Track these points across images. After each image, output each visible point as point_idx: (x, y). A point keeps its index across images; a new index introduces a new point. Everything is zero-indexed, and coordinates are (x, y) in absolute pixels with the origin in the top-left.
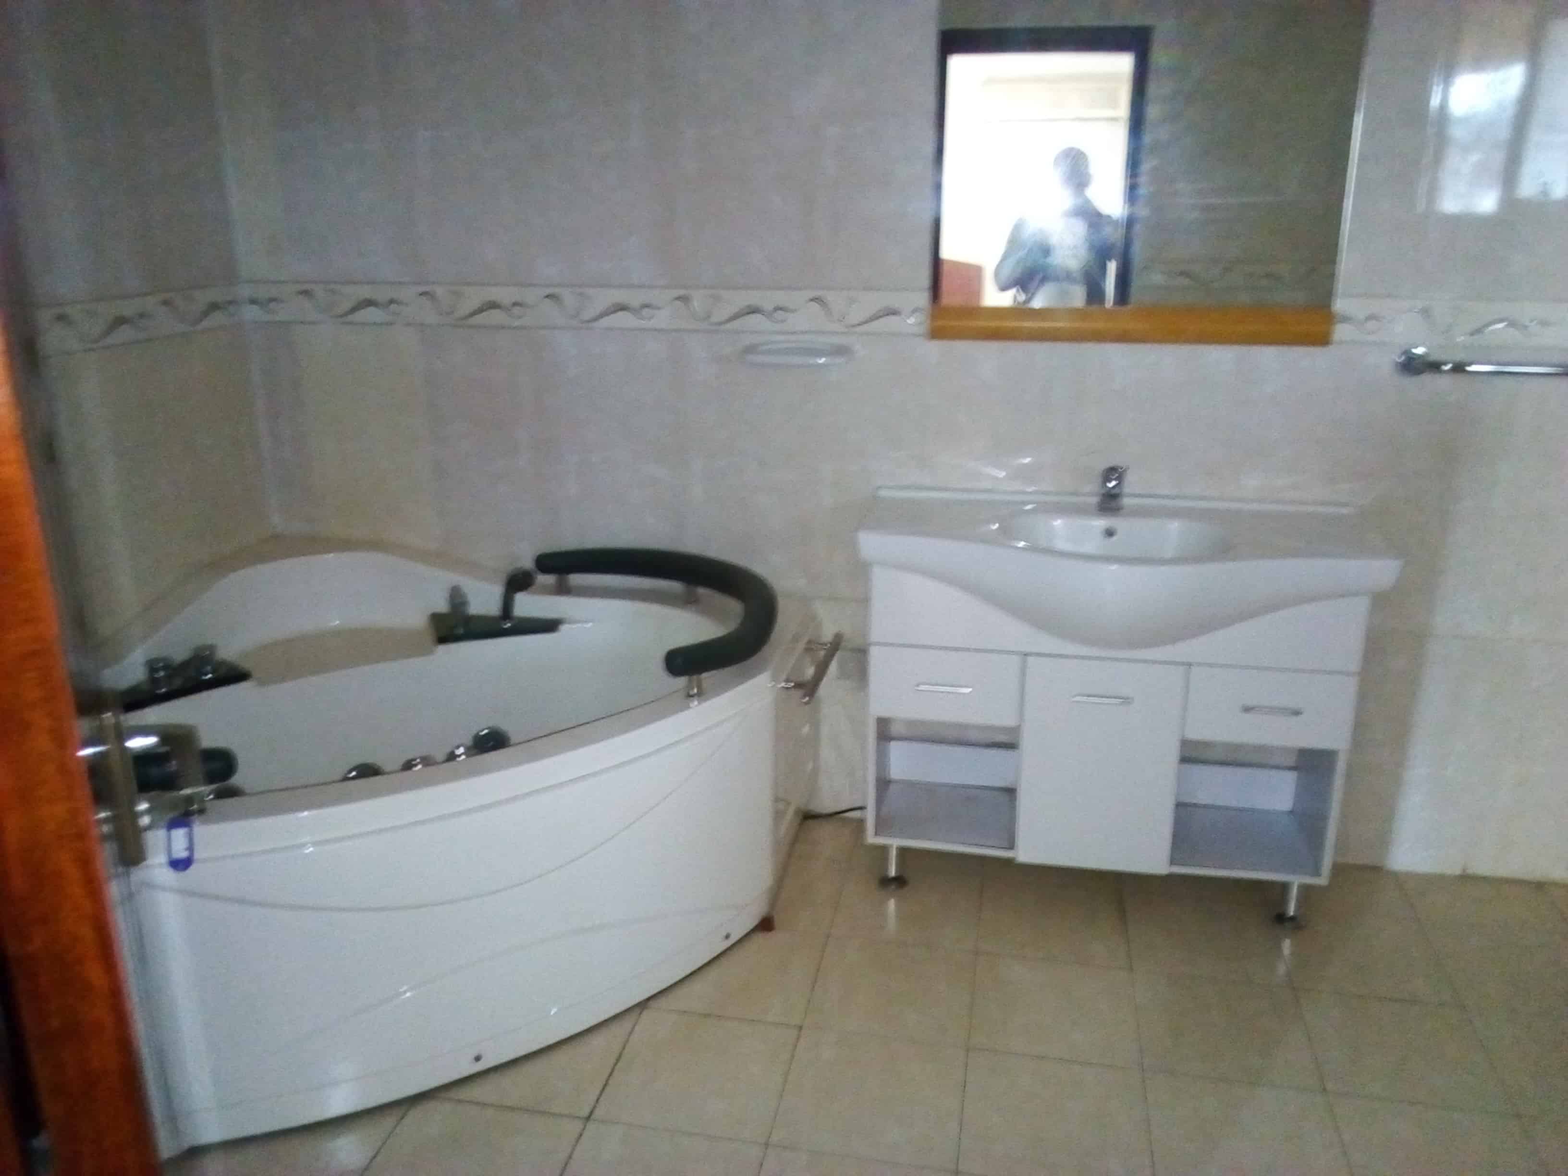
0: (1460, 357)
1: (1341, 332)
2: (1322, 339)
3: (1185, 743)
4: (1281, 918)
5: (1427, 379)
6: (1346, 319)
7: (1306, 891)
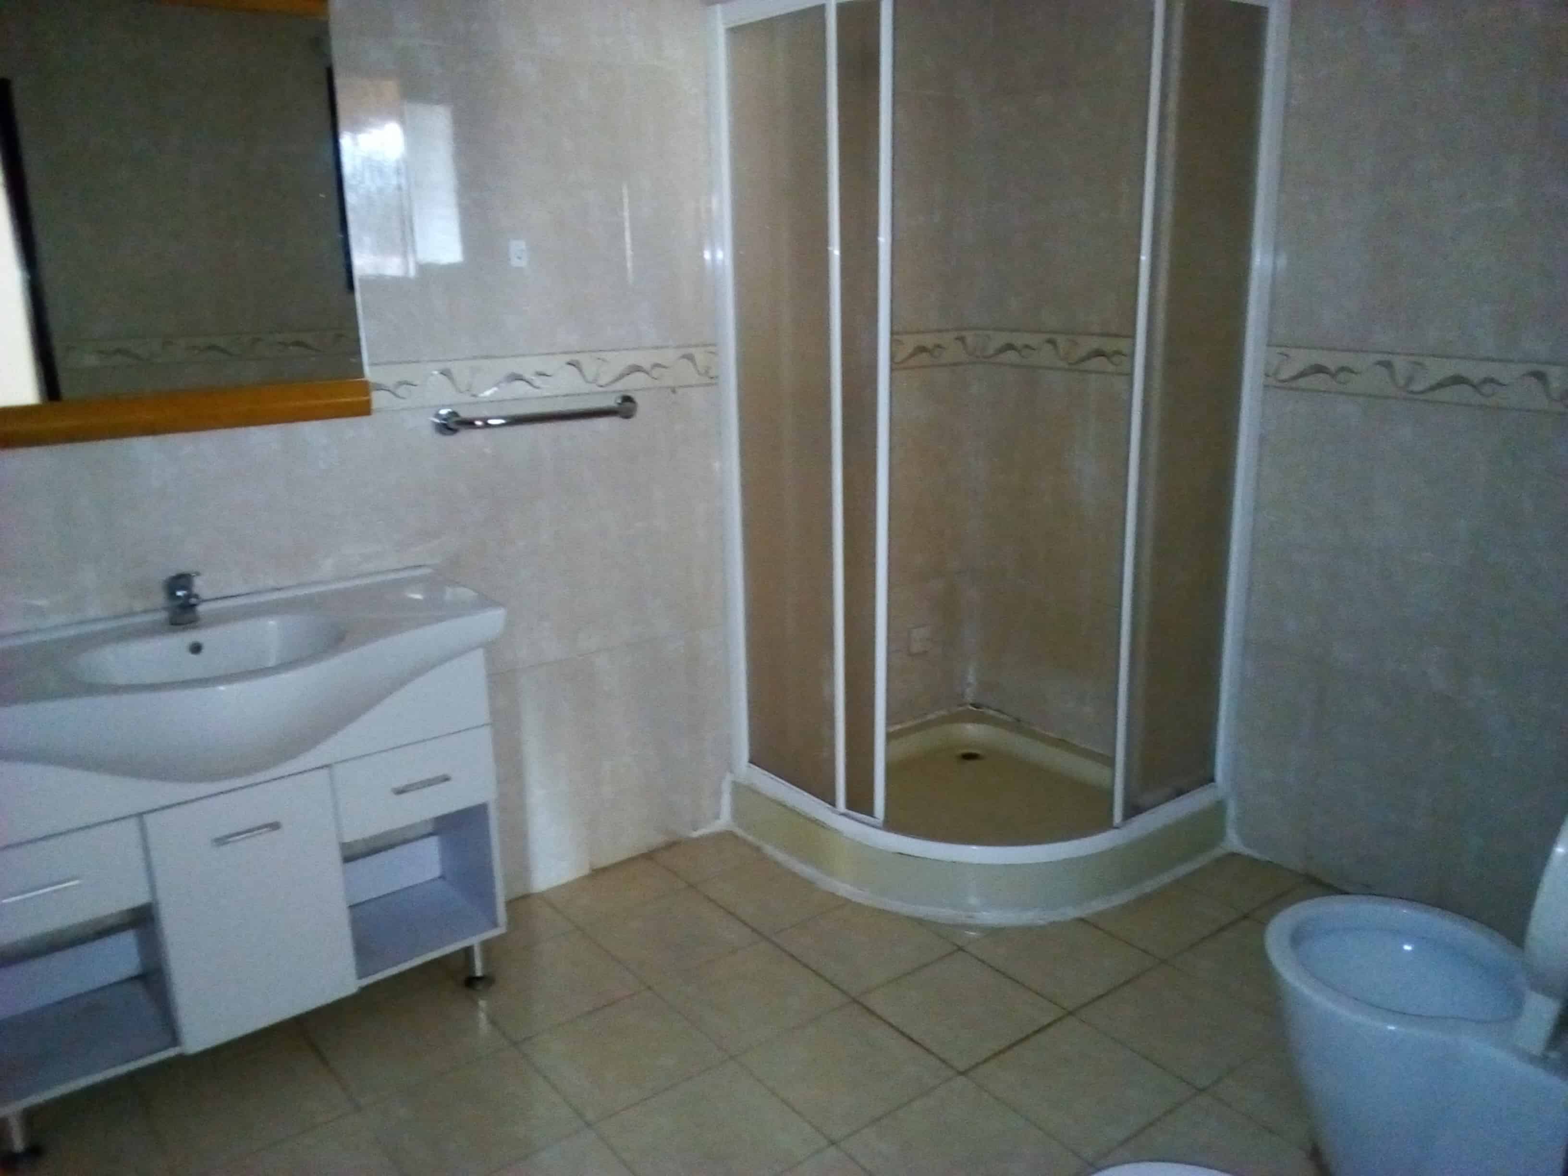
0: (485, 413)
1: (378, 399)
2: (364, 409)
3: (344, 846)
4: (471, 982)
5: (465, 436)
6: (379, 387)
7: (487, 946)
